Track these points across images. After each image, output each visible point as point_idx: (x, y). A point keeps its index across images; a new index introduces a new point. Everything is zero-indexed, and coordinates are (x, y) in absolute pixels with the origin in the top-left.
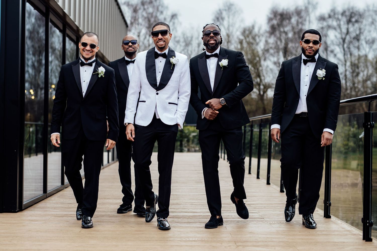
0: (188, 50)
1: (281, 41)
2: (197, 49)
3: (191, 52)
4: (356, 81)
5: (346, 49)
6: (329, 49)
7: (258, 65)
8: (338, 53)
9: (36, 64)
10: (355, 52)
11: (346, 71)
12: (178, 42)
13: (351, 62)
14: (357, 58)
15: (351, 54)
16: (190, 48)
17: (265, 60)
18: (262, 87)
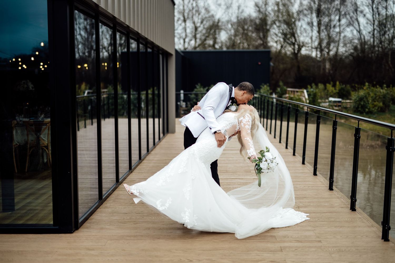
0: (228, 13)
1: (315, 3)
2: (237, 11)
3: (232, 14)
4: (383, 39)
5: (375, 10)
6: (359, 10)
7: (293, 26)
8: (367, 13)
9: (88, 27)
10: (383, 12)
11: (374, 30)
12: (220, 5)
13: (379, 22)
14: (385, 17)
15: (379, 14)
16: (230, 11)
17: (299, 20)
18: (297, 47)
